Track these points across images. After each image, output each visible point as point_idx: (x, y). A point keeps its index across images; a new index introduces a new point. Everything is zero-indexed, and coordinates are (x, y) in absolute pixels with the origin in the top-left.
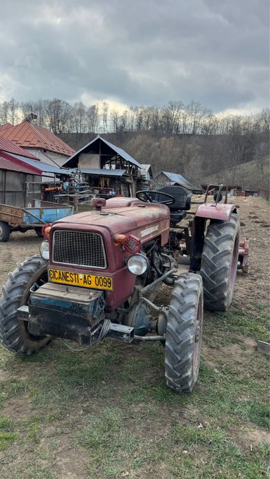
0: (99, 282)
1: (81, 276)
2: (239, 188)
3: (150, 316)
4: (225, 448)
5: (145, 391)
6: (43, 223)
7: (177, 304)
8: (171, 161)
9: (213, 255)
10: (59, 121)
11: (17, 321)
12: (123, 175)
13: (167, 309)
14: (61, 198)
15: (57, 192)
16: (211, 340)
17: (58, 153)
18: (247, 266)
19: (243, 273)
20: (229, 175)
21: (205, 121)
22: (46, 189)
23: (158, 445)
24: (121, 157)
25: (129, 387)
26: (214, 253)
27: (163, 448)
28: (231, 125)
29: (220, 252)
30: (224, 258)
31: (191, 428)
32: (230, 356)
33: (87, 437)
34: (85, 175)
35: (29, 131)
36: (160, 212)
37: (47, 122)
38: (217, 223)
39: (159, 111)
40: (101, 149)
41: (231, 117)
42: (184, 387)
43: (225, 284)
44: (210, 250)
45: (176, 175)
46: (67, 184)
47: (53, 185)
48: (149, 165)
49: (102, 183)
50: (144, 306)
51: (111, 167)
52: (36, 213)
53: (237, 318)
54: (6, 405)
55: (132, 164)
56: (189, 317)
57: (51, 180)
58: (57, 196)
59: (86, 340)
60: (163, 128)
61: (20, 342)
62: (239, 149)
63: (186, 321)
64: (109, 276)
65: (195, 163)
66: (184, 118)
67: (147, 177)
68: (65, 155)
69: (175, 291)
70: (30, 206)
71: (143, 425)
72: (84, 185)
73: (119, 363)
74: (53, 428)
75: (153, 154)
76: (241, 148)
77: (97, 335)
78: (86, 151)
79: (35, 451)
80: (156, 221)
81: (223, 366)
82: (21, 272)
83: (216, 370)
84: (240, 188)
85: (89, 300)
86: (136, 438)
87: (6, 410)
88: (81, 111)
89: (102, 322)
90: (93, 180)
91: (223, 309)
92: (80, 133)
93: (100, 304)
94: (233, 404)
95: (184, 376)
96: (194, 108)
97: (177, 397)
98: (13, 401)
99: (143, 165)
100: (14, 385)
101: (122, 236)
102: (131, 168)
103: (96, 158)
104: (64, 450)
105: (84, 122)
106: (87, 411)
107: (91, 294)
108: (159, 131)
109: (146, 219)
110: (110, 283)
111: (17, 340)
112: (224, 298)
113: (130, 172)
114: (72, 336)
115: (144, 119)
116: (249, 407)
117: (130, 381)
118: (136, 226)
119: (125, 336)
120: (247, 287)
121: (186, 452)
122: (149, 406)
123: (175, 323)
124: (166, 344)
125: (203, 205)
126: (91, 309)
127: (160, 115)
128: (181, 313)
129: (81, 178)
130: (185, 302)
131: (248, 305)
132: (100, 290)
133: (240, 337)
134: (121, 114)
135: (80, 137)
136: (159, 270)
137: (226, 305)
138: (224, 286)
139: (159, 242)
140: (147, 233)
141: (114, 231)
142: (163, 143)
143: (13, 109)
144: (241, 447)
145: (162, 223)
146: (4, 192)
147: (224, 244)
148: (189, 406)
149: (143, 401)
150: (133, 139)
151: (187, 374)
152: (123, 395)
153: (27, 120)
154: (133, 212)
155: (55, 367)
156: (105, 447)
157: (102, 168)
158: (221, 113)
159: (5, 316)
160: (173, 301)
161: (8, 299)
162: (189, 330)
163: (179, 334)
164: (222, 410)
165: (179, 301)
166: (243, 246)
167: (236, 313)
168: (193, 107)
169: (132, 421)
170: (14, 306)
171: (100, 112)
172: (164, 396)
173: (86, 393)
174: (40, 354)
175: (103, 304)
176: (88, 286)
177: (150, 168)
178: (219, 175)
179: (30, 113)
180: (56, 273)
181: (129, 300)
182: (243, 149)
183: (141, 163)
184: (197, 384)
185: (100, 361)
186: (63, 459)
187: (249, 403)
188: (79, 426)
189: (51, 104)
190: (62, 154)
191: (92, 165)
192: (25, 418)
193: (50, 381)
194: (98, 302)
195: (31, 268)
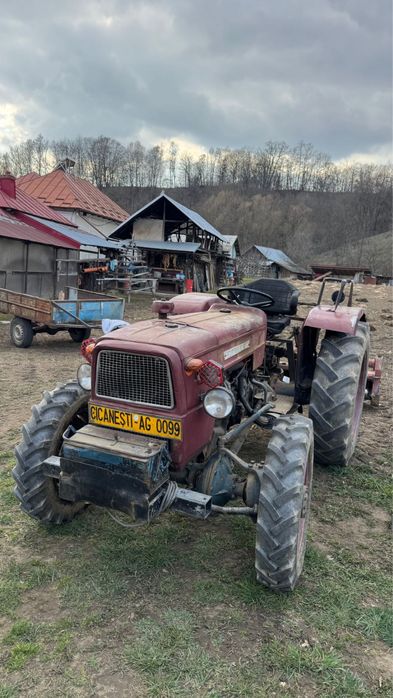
0: (162, 427)
1: (136, 418)
2: (367, 272)
3: (234, 476)
4: (341, 681)
5: (225, 586)
6: (80, 323)
7: (276, 463)
8: (267, 230)
9: (328, 384)
10: (105, 169)
11: (43, 477)
12: (197, 251)
13: (260, 468)
14: (106, 283)
15: (101, 274)
16: (323, 510)
17: (104, 218)
18: (377, 396)
19: (371, 407)
20: (353, 251)
21: (320, 171)
22: (86, 270)
23: (243, 671)
24: (194, 225)
25: (201, 580)
26: (331, 381)
27: (250, 677)
28: (357, 178)
29: (340, 379)
30: (345, 389)
31: (291, 647)
32: (350, 535)
33: (140, 655)
34: (142, 250)
35: (63, 184)
36: (252, 320)
37: (89, 169)
38: (336, 336)
39: (252, 155)
40: (166, 213)
41: (358, 166)
42: (283, 584)
43: (345, 427)
44: (325, 377)
45: (274, 250)
46: (115, 262)
47: (95, 263)
48: (235, 237)
49: (166, 262)
50: (225, 460)
51: (179, 239)
52: (70, 308)
53: (362, 476)
54: (24, 599)
55: (210, 234)
56: (293, 484)
57: (93, 257)
58: (100, 281)
59: (142, 513)
60: (257, 181)
61: (47, 507)
62: (368, 214)
63: (288, 489)
64: (178, 419)
65: (304, 234)
66: (289, 166)
67: (232, 254)
68: (114, 220)
69: (273, 443)
70: (62, 295)
71: (222, 639)
72: (140, 264)
73: (188, 541)
74: (91, 639)
75: (241, 220)
76: (371, 213)
77: (158, 505)
78: (144, 215)
79: (66, 672)
80: (246, 334)
81: (340, 552)
82: (49, 406)
83: (329, 557)
84: (370, 272)
85: (147, 455)
86: (211, 659)
87: (24, 607)
88: (138, 155)
89: (165, 486)
90: (154, 258)
91: (341, 463)
92: (136, 187)
93: (163, 459)
94: (354, 613)
95: (283, 569)
96: (304, 152)
97: (272, 598)
98: (35, 594)
99: (226, 236)
100: (37, 569)
101: (197, 362)
102: (208, 240)
103: (158, 225)
104: (106, 674)
105: (142, 171)
106: (140, 615)
107: (150, 444)
108: (250, 186)
109: (232, 333)
110: (178, 430)
111: (42, 503)
112: (343, 448)
113: (207, 246)
114: (121, 505)
115: (230, 168)
116: (377, 619)
117: (203, 569)
118: (217, 344)
119: (198, 509)
120: (377, 428)
121: (283, 684)
122: (231, 610)
123: (272, 491)
124: (259, 521)
125: (316, 308)
126: (149, 469)
127: (254, 162)
128: (281, 477)
129: (136, 254)
130: (287, 461)
131: (378, 457)
132: (163, 439)
133: (366, 507)
134: (196, 159)
135: (135, 192)
136: (248, 405)
137: (346, 457)
138: (344, 430)
139: (250, 365)
140: (233, 353)
141: (185, 355)
142: (256, 203)
143: (39, 150)
144: (365, 679)
145: (255, 337)
146: (26, 273)
147: (346, 367)
148: (288, 612)
149: (222, 602)
150: (213, 197)
151: (287, 567)
152: (193, 591)
153: (60, 168)
154: (213, 322)
155: (95, 544)
156: (167, 671)
157: (166, 239)
158: (343, 161)
159: (26, 469)
160: (270, 458)
161: (31, 445)
162: (292, 502)
163: (278, 507)
164: (338, 620)
165: (278, 459)
166: (373, 366)
167: (360, 469)
168: (302, 150)
169: (206, 632)
170: (38, 455)
171: (166, 156)
172: (253, 595)
173: (139, 586)
174: (74, 523)
175: (168, 460)
176: (146, 432)
177: (236, 241)
178: (339, 251)
179: (64, 158)
180: (99, 411)
181: (205, 451)
182: (375, 213)
183: (223, 233)
184: (301, 578)
185: (160, 538)
186: (105, 688)
187: (378, 611)
188: (129, 637)
189: (95, 143)
190: (110, 219)
191: (151, 236)
192: (51, 622)
193: (87, 566)
194: (160, 458)
195: (63, 399)
